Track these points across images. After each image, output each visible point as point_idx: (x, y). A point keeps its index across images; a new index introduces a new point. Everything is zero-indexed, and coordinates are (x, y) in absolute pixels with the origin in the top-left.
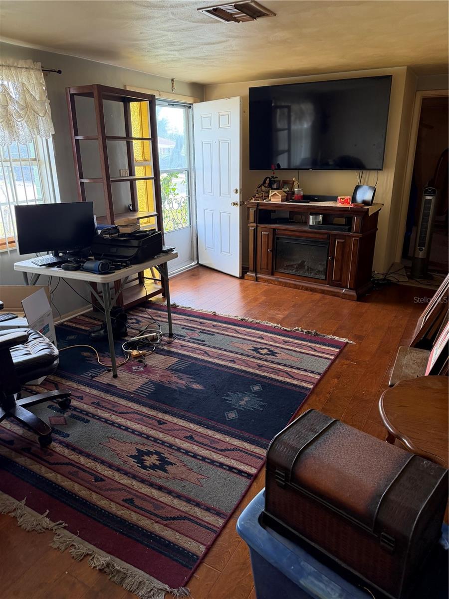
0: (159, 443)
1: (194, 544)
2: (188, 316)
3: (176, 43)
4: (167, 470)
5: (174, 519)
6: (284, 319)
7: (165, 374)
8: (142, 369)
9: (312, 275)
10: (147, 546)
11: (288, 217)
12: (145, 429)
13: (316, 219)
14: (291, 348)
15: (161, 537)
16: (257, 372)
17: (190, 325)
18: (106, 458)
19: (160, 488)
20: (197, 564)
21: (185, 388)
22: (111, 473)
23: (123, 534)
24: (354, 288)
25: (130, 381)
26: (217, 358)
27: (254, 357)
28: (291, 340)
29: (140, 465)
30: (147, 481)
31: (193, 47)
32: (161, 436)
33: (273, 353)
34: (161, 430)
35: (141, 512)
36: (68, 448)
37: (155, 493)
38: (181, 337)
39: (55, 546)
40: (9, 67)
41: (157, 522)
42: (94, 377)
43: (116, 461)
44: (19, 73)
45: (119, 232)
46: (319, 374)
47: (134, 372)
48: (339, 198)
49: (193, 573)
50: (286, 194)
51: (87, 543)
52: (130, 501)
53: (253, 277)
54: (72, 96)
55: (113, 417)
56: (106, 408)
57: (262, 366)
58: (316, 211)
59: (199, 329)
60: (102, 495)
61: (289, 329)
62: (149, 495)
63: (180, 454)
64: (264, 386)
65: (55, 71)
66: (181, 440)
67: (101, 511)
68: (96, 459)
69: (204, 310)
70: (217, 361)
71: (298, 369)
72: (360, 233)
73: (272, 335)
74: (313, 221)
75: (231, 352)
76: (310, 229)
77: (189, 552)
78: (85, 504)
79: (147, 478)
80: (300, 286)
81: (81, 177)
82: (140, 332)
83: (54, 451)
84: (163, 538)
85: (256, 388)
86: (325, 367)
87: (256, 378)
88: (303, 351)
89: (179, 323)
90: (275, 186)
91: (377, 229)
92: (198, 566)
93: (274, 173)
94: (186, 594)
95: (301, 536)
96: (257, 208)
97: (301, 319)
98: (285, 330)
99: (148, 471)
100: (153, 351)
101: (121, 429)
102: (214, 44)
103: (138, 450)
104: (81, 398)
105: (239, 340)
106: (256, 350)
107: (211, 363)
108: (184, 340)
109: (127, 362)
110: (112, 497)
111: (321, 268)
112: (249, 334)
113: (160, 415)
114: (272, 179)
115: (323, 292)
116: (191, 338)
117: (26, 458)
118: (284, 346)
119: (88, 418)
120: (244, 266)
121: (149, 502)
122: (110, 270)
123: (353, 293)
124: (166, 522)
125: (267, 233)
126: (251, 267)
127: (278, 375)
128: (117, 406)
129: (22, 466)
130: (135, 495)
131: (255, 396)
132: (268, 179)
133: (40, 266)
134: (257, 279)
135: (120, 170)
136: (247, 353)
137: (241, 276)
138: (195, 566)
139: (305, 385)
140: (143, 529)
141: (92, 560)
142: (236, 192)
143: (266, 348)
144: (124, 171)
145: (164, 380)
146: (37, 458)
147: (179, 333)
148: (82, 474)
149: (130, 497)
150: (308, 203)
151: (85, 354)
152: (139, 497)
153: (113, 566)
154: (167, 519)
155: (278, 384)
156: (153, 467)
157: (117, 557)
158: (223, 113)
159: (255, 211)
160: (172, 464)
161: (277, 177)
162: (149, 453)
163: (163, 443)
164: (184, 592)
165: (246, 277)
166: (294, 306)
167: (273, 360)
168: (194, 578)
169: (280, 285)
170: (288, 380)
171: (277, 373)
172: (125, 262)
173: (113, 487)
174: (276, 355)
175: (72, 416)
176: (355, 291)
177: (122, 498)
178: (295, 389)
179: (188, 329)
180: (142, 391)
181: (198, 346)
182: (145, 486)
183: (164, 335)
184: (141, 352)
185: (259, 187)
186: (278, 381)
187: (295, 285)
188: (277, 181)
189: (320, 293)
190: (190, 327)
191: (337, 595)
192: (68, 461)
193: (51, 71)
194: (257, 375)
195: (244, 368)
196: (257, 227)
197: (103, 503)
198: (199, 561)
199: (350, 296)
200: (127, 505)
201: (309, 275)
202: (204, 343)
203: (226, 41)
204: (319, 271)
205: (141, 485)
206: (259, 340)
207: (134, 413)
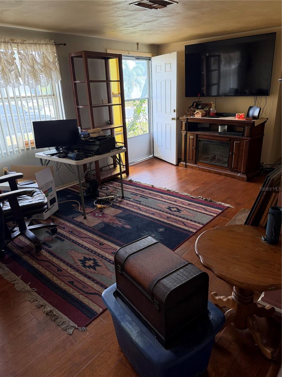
0: (96, 255)
1: (97, 307)
2: (137, 187)
3: (128, 23)
4: (96, 269)
5: (91, 294)
6: (194, 191)
7: (112, 219)
8: (101, 215)
9: (220, 164)
10: (73, 305)
11: (208, 127)
12: (91, 247)
13: (223, 128)
14: (191, 208)
15: (81, 302)
16: (165, 221)
17: (136, 192)
18: (67, 260)
19: (89, 278)
20: (95, 317)
21: (120, 227)
22: (67, 267)
23: (63, 298)
24: (245, 173)
25: (92, 221)
26: (145, 212)
27: (167, 213)
28: (193, 203)
29: (83, 265)
30: (84, 273)
31: (140, 25)
32: (99, 251)
33: (179, 211)
34: (100, 248)
35: (75, 288)
36: (49, 253)
37: (86, 280)
38: (128, 199)
39: (29, 300)
40: (35, 44)
41: (82, 294)
42: (74, 218)
43: (71, 262)
44: (41, 47)
45: (90, 136)
46: (203, 224)
47: (96, 217)
48: (237, 114)
49: (92, 321)
50: (205, 112)
51: (44, 300)
52: (72, 283)
53: (183, 164)
54: (72, 58)
55: (77, 239)
56: (75, 234)
57: (169, 218)
58: (223, 123)
59: (140, 195)
60: (58, 278)
61: (195, 197)
62: (82, 280)
63: (106, 261)
64: (166, 229)
65: (62, 44)
66: (109, 254)
67: (56, 286)
68: (61, 260)
69: (147, 184)
70: (144, 213)
71: (191, 220)
72: (249, 137)
73: (182, 200)
74: (221, 130)
75: (154, 209)
76: (218, 135)
77: (93, 311)
78: (49, 282)
79: (84, 272)
80: (212, 171)
81: (78, 105)
82: (107, 194)
83: (42, 254)
84: (82, 303)
85: (161, 230)
86: (208, 221)
87: (163, 224)
88: (198, 210)
89: (130, 191)
90: (200, 107)
91: (264, 135)
92: (96, 318)
93: (199, 99)
94: (85, 331)
95: (129, 302)
96: (187, 121)
97: (205, 191)
98: (192, 198)
99: (86, 268)
100: (110, 206)
101: (79, 246)
102: (151, 22)
103: (84, 257)
104: (64, 228)
105: (162, 202)
106: (169, 208)
107: (141, 214)
108: (129, 201)
109: (94, 211)
110: (62, 280)
111: (226, 160)
112: (169, 199)
113: (102, 240)
114: (198, 103)
115: (226, 175)
116: (134, 200)
117: (27, 256)
118: (187, 207)
119: (64, 239)
120: (178, 157)
121: (81, 284)
122: (82, 158)
123: (245, 176)
124: (87, 295)
125: (193, 137)
126: (183, 159)
127: (177, 223)
128: (81, 234)
129: (24, 260)
130: (75, 280)
131: (159, 234)
132: (195, 103)
133: (47, 155)
134: (186, 166)
135: (103, 100)
136: (163, 210)
137: (177, 164)
138: (94, 318)
139: (191, 230)
140: (74, 297)
141: (44, 308)
142: (174, 112)
143: (176, 208)
144: (105, 100)
145: (111, 222)
146: (33, 257)
147: (128, 196)
148: (52, 266)
149: (72, 280)
150: (219, 118)
151: (74, 205)
152: (77, 281)
153: (53, 312)
154: (87, 293)
155: (175, 228)
156: (90, 267)
157: (56, 308)
158: (168, 63)
159: (185, 123)
160: (99, 266)
161: (201, 102)
162: (89, 259)
163: (99, 255)
164: (84, 329)
165: (180, 165)
166: (203, 184)
167: (178, 215)
168: (92, 323)
169: (199, 170)
170: (182, 227)
171: (177, 222)
172: (92, 154)
173: (66, 275)
174: (181, 212)
175: (57, 237)
176: (246, 175)
177: (68, 280)
178: (184, 232)
179: (134, 195)
180: (97, 227)
181: (136, 204)
182: (82, 276)
183: (119, 197)
184: (103, 206)
185: (189, 108)
186: (176, 227)
187: (209, 170)
188: (201, 104)
189: (224, 176)
190: (135, 193)
191: (136, 332)
192: (47, 260)
193: (60, 44)
194: (164, 223)
195: (158, 218)
196: (187, 133)
197: (58, 282)
198: (97, 316)
199: (243, 178)
200: (69, 284)
201: (218, 164)
202: (140, 203)
203: (158, 19)
204: (224, 162)
205: (80, 275)
206: (173, 203)
207: (89, 238)
